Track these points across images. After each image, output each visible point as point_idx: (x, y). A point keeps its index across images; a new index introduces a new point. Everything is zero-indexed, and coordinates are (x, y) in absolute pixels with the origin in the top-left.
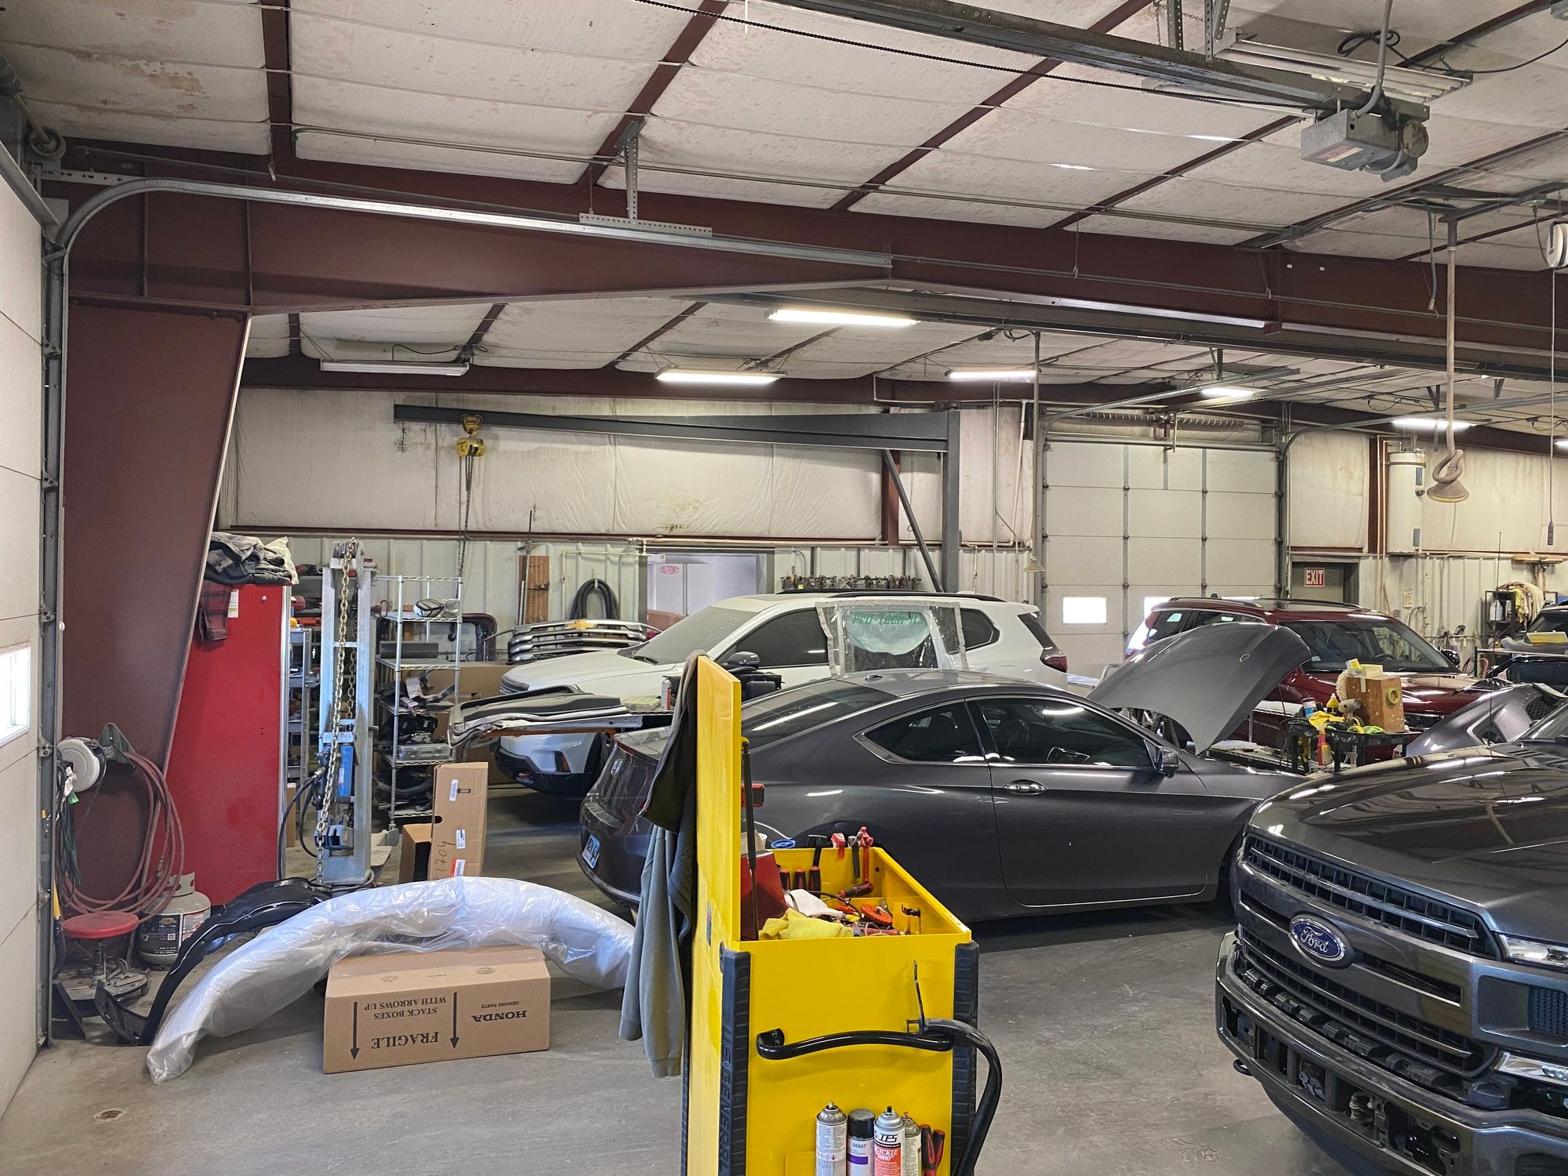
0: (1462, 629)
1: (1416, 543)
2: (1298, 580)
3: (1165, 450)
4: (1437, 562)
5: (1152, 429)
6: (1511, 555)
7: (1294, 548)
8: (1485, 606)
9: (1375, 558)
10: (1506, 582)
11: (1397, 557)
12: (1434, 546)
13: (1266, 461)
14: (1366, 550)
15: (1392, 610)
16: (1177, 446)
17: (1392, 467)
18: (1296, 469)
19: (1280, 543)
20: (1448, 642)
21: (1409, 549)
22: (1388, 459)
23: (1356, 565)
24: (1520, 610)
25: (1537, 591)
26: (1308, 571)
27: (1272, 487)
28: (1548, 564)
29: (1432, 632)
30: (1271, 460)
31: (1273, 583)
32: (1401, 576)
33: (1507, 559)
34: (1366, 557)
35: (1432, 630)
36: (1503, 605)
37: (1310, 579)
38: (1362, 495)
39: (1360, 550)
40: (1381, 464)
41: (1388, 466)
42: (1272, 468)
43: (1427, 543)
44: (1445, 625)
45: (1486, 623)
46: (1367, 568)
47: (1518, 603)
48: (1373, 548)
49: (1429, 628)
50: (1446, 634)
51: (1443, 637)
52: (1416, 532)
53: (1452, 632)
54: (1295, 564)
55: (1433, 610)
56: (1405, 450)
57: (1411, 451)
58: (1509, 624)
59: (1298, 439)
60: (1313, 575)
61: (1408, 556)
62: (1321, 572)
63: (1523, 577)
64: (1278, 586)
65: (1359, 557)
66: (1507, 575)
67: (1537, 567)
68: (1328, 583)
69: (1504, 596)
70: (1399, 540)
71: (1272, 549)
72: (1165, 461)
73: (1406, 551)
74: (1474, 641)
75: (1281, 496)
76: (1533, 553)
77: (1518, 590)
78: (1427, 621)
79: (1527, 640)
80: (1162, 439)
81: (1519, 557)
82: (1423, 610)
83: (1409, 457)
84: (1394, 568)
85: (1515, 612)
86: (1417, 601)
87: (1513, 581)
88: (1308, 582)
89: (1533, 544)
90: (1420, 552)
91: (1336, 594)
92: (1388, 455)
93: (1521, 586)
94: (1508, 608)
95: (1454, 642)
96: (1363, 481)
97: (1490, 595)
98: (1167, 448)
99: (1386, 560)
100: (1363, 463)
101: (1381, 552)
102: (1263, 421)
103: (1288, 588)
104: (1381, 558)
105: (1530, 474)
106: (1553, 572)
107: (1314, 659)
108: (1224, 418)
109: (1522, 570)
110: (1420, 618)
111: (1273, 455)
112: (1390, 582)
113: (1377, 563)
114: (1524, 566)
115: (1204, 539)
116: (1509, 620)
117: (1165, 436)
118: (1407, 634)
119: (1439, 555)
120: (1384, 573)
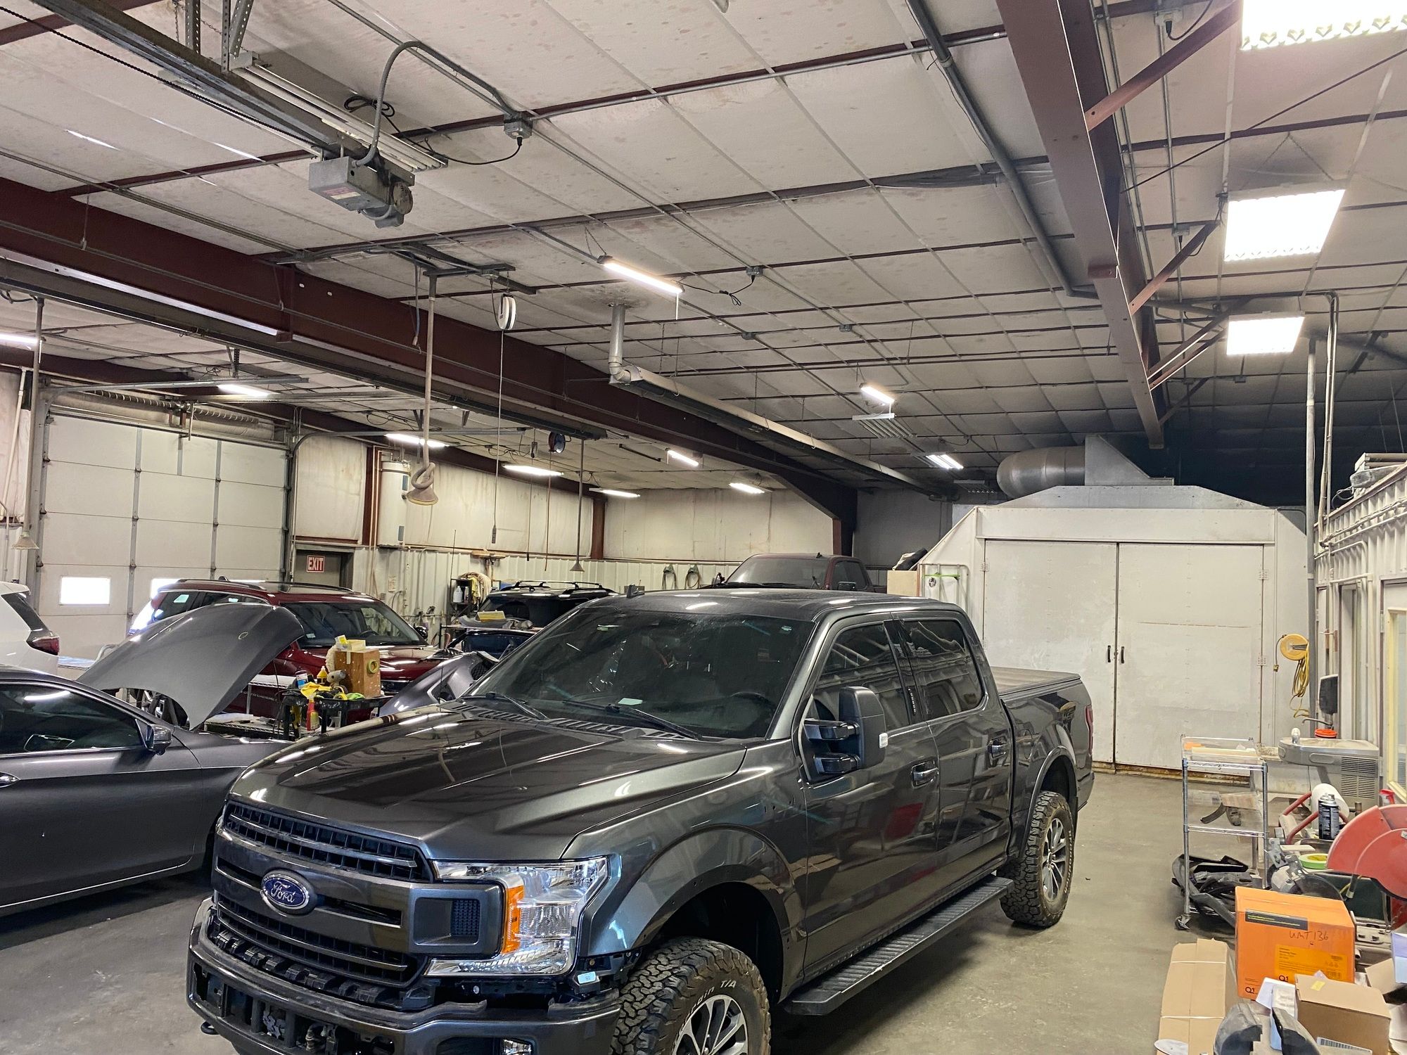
0: (432, 609)
1: (400, 538)
2: (301, 566)
3: (181, 437)
4: (417, 554)
5: (168, 415)
6: (471, 551)
7: (299, 538)
8: (450, 591)
9: (367, 549)
10: (466, 572)
11: (385, 549)
12: (415, 542)
13: (276, 458)
14: (360, 542)
15: (379, 593)
16: (192, 435)
17: (384, 473)
18: (302, 468)
19: (286, 532)
20: (421, 620)
21: (394, 542)
22: (381, 466)
23: (352, 554)
24: (475, 595)
25: (487, 580)
26: (310, 559)
27: (282, 482)
28: (495, 559)
29: (410, 612)
30: (282, 457)
31: (278, 569)
32: (388, 565)
33: (468, 554)
34: (360, 548)
35: (410, 611)
36: (463, 590)
37: (311, 566)
38: (359, 495)
39: (355, 542)
40: (376, 470)
41: (381, 472)
42: (283, 463)
43: (409, 539)
44: (420, 605)
45: (450, 604)
46: (361, 557)
47: (473, 589)
48: (366, 541)
49: (407, 608)
50: (420, 613)
51: (418, 616)
52: (401, 529)
53: (425, 611)
54: (299, 552)
55: (411, 594)
56: (395, 460)
57: (400, 461)
58: (466, 605)
59: (307, 441)
60: (315, 562)
61: (393, 549)
62: (321, 559)
63: (478, 568)
64: (283, 570)
65: (354, 548)
66: (464, 566)
67: (488, 561)
68: (327, 569)
69: (464, 583)
70: (388, 536)
71: (278, 538)
72: (180, 448)
73: (392, 544)
74: (441, 619)
75: (289, 490)
76: (485, 550)
77: (474, 579)
78: (407, 603)
79: (477, 618)
80: (177, 427)
81: (476, 553)
82: (403, 593)
83: (398, 466)
84: (383, 558)
85: (471, 595)
86: (399, 585)
87: (471, 572)
88: (310, 568)
89: (483, 543)
90: (404, 545)
91: (334, 579)
92: (381, 463)
93: (476, 575)
94: (467, 593)
95: (426, 620)
96: (360, 483)
97: (454, 582)
98: (182, 435)
99: (376, 551)
100: (361, 467)
101: (373, 544)
102: (276, 421)
103: (292, 573)
104: (372, 549)
105: (486, 489)
106: (499, 565)
107: (309, 636)
108: (240, 414)
109: (477, 563)
110: (401, 600)
111: (283, 453)
112: (379, 569)
113: (368, 555)
114: (479, 560)
115: (215, 525)
116: (466, 602)
117: (181, 424)
118: (388, 614)
119: (418, 548)
120: (375, 561)
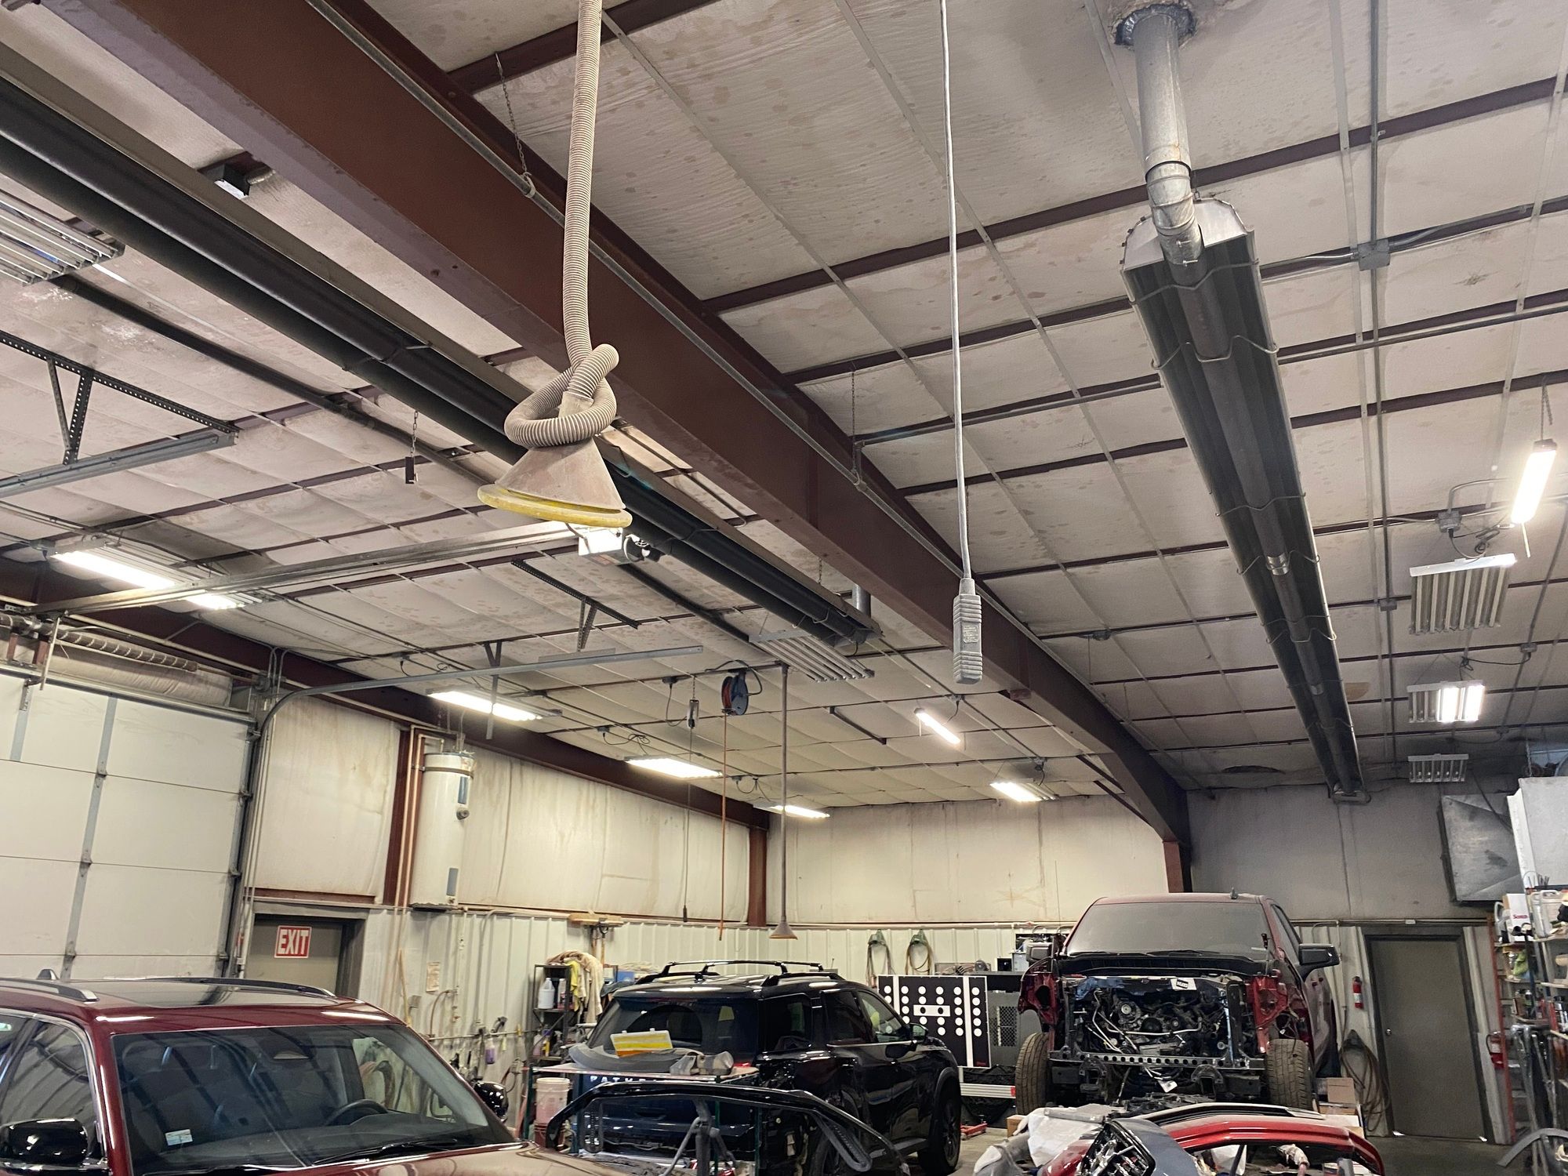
0: (502, 1022)
1: (450, 891)
2: (262, 946)
3: (26, 686)
4: (477, 921)
6: (567, 915)
7: (261, 891)
8: (534, 987)
9: (390, 911)
10: (559, 952)
11: (426, 912)
12: (474, 899)
13: (231, 738)
14: (379, 899)
15: (409, 996)
16: (49, 681)
17: (428, 774)
18: (278, 759)
19: (236, 880)
20: (483, 1045)
21: (438, 898)
22: (423, 762)
23: (361, 923)
24: (576, 993)
25: (595, 962)
26: (284, 932)
27: (235, 781)
28: (607, 926)
29: (464, 1029)
30: (240, 736)
31: (214, 951)
32: (426, 943)
33: (562, 919)
34: (379, 910)
35: (463, 1027)
36: (556, 984)
37: (284, 946)
38: (381, 813)
39: (371, 899)
40: (413, 768)
41: (422, 772)
42: (241, 747)
43: (466, 894)
44: (481, 1017)
45: (534, 1013)
46: (377, 926)
47: (573, 983)
48: (389, 898)
49: (459, 1023)
50: (481, 1031)
51: (477, 1036)
52: (453, 873)
53: (490, 1027)
54: (260, 919)
55: (466, 995)
56: (449, 751)
57: (455, 752)
58: (561, 1014)
59: (282, 709)
60: (291, 939)
61: (437, 911)
62: (305, 933)
63: (579, 945)
64: (224, 956)
65: (367, 910)
66: (558, 942)
67: (596, 930)
68: (314, 951)
69: (557, 972)
70: (428, 888)
71: (219, 891)
72: (23, 705)
73: (436, 902)
74: (516, 1040)
75: (248, 799)
76: (591, 912)
77: (574, 963)
78: (458, 1012)
80: (25, 666)
81: (576, 918)
82: (451, 994)
83: (453, 761)
84: (418, 929)
85: (569, 995)
86: (445, 981)
87: (568, 950)
88: (282, 951)
89: (590, 901)
90: (455, 904)
91: (324, 971)
92: (424, 756)
93: (579, 956)
94: (562, 990)
95: (491, 1044)
96: (385, 792)
97: (540, 970)
99: (407, 915)
100: (388, 763)
101: (401, 904)
102: (234, 671)
103: (242, 961)
104: (400, 911)
106: (612, 939)
108: (160, 653)
109: (578, 935)
110: (448, 1008)
111: (243, 728)
112: (410, 951)
113: (393, 920)
114: (581, 930)
115: (85, 865)
116: (561, 1007)
117: (34, 662)
119: (481, 910)
120: (403, 937)
